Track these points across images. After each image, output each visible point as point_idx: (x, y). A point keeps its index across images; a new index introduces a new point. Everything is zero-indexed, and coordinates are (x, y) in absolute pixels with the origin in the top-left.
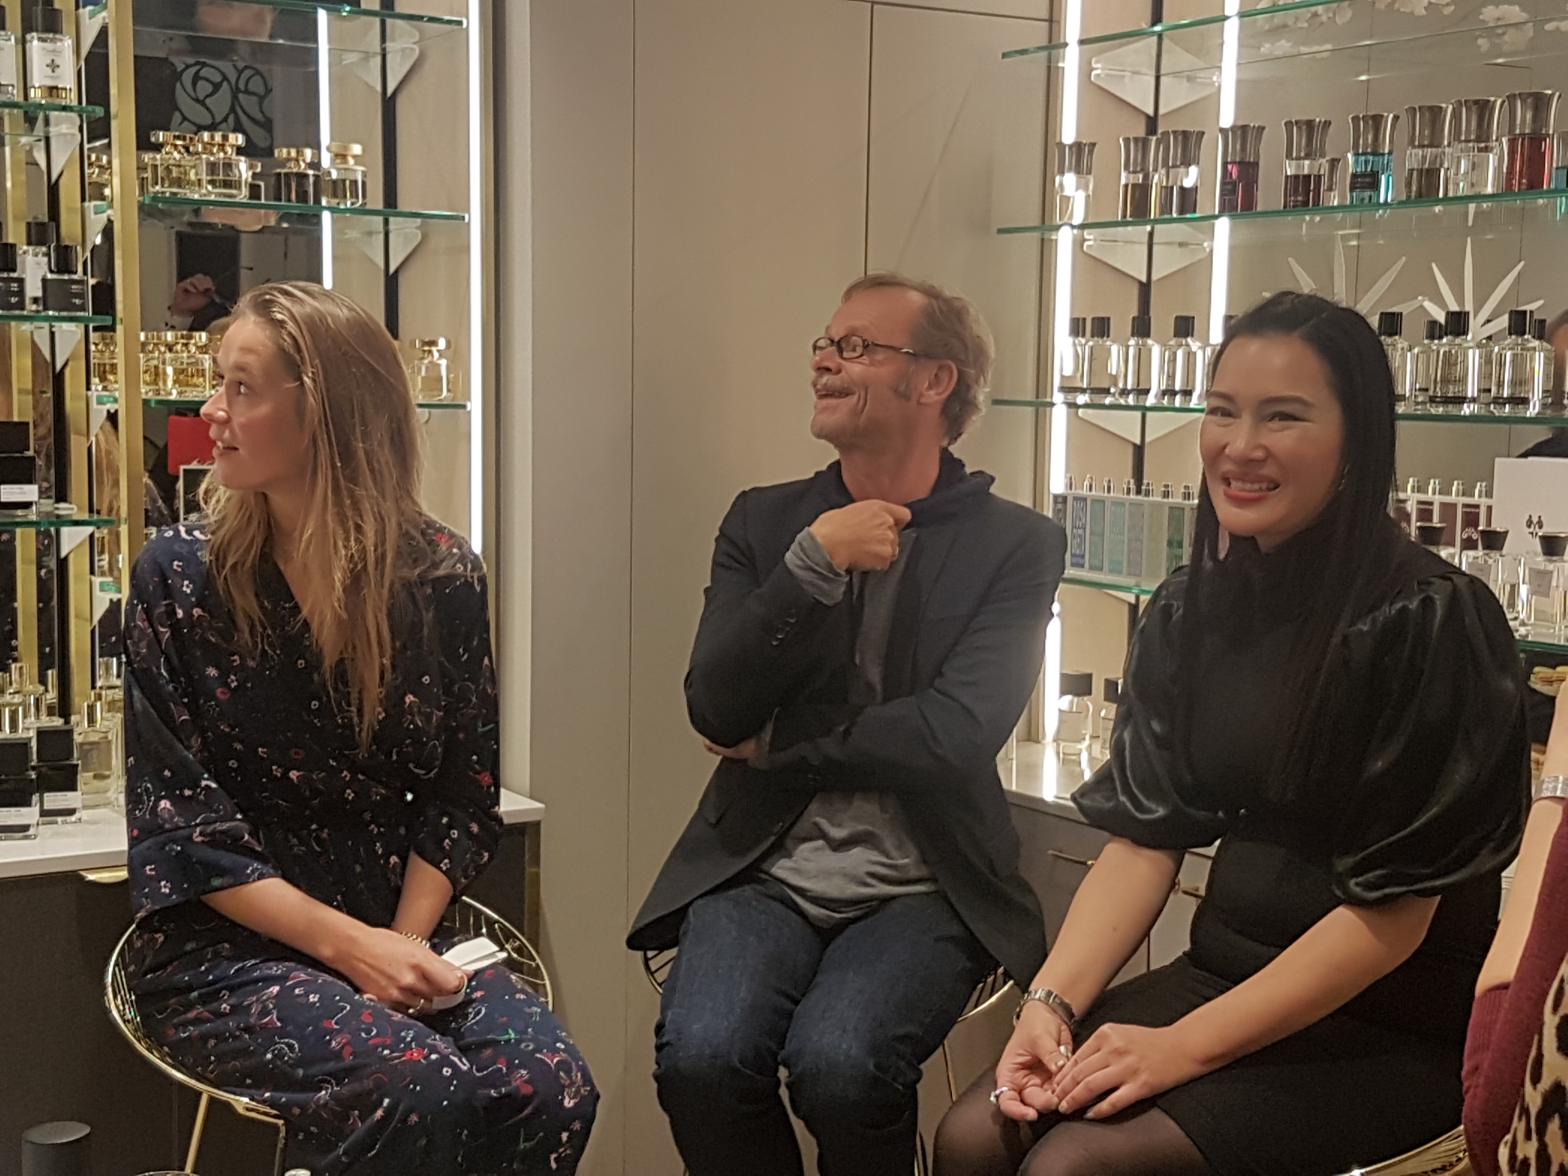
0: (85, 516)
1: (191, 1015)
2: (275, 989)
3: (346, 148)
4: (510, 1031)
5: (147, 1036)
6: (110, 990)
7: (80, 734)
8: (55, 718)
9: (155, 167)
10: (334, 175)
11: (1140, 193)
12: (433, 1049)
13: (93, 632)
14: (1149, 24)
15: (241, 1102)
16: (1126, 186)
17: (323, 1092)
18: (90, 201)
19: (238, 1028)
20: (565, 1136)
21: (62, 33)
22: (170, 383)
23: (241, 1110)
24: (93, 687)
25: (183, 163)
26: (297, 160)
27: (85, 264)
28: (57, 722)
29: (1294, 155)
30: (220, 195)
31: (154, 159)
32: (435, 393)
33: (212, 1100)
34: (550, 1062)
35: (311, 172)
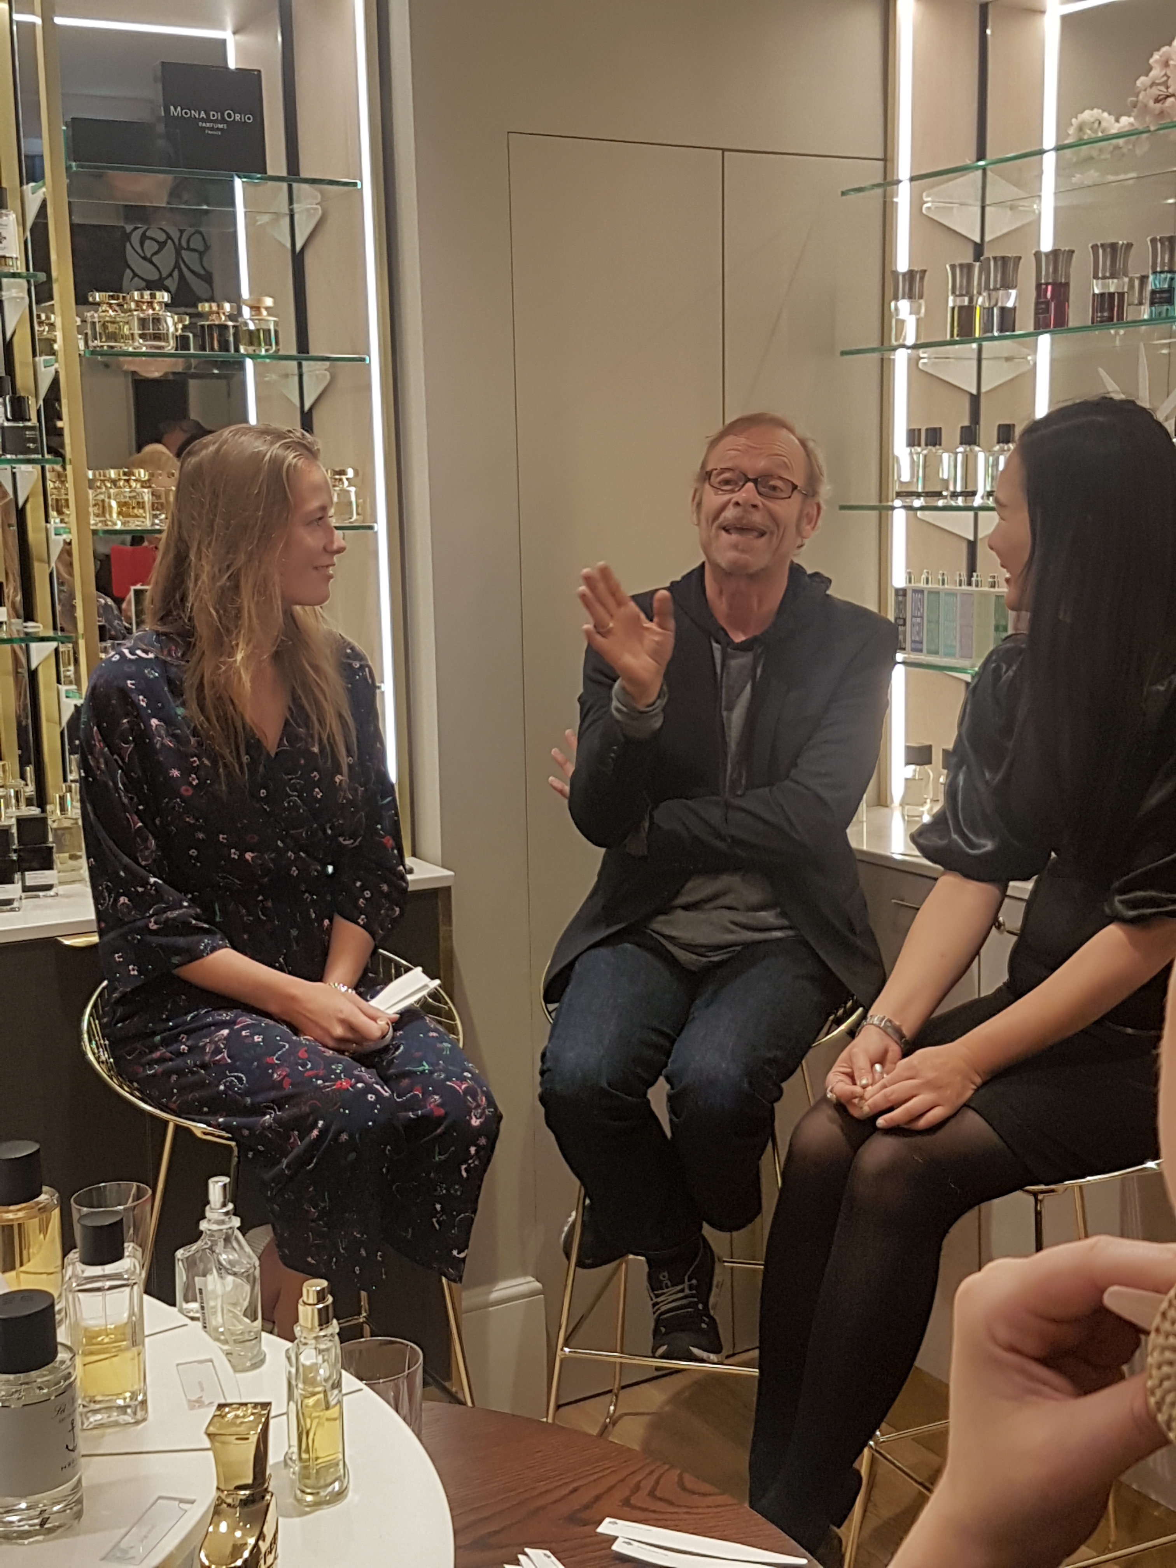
0: (51, 633)
1: (156, 1055)
2: (225, 1032)
3: (259, 301)
4: (424, 1063)
5: (119, 1074)
6: (86, 1036)
7: (54, 821)
8: (32, 808)
9: (93, 323)
10: (252, 326)
11: (965, 315)
12: (359, 1079)
13: (62, 733)
14: (974, 159)
15: (199, 1128)
16: (953, 309)
17: (268, 1116)
18: (40, 356)
19: (196, 1065)
20: (473, 1150)
21: (7, 208)
22: (115, 515)
23: (199, 1134)
24: (65, 780)
25: (118, 319)
26: (218, 313)
27: (39, 411)
28: (35, 811)
29: (1100, 275)
30: (152, 347)
31: (92, 317)
32: (347, 516)
33: (177, 1127)
34: (458, 1088)
35: (230, 323)
